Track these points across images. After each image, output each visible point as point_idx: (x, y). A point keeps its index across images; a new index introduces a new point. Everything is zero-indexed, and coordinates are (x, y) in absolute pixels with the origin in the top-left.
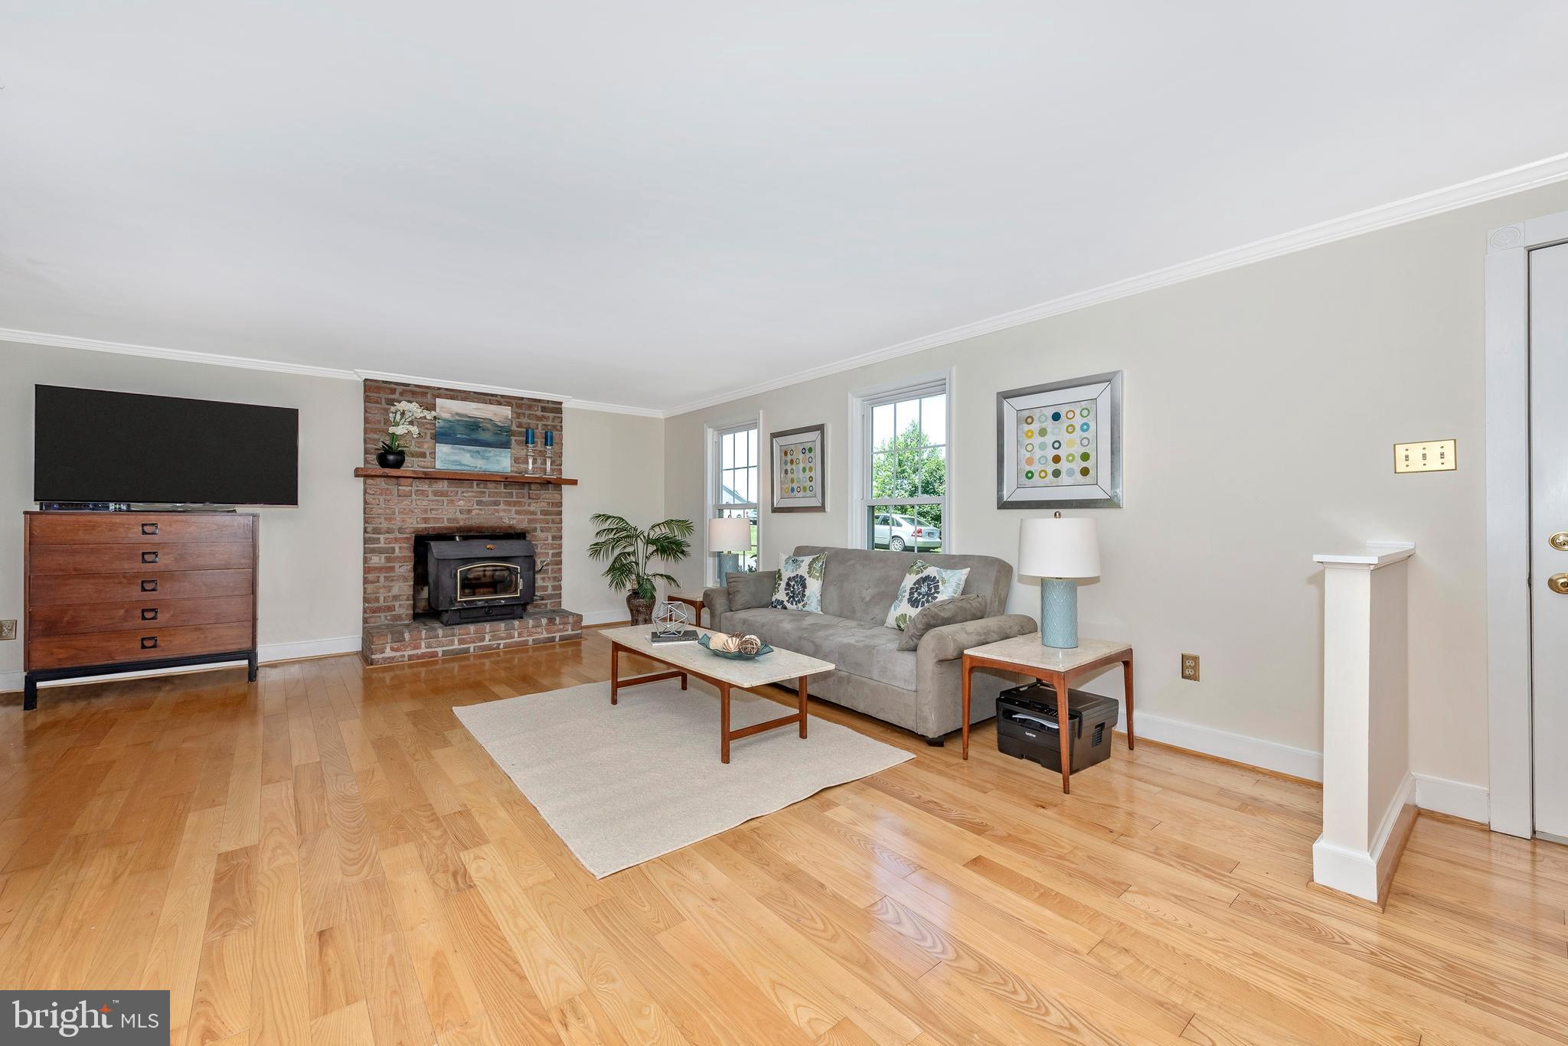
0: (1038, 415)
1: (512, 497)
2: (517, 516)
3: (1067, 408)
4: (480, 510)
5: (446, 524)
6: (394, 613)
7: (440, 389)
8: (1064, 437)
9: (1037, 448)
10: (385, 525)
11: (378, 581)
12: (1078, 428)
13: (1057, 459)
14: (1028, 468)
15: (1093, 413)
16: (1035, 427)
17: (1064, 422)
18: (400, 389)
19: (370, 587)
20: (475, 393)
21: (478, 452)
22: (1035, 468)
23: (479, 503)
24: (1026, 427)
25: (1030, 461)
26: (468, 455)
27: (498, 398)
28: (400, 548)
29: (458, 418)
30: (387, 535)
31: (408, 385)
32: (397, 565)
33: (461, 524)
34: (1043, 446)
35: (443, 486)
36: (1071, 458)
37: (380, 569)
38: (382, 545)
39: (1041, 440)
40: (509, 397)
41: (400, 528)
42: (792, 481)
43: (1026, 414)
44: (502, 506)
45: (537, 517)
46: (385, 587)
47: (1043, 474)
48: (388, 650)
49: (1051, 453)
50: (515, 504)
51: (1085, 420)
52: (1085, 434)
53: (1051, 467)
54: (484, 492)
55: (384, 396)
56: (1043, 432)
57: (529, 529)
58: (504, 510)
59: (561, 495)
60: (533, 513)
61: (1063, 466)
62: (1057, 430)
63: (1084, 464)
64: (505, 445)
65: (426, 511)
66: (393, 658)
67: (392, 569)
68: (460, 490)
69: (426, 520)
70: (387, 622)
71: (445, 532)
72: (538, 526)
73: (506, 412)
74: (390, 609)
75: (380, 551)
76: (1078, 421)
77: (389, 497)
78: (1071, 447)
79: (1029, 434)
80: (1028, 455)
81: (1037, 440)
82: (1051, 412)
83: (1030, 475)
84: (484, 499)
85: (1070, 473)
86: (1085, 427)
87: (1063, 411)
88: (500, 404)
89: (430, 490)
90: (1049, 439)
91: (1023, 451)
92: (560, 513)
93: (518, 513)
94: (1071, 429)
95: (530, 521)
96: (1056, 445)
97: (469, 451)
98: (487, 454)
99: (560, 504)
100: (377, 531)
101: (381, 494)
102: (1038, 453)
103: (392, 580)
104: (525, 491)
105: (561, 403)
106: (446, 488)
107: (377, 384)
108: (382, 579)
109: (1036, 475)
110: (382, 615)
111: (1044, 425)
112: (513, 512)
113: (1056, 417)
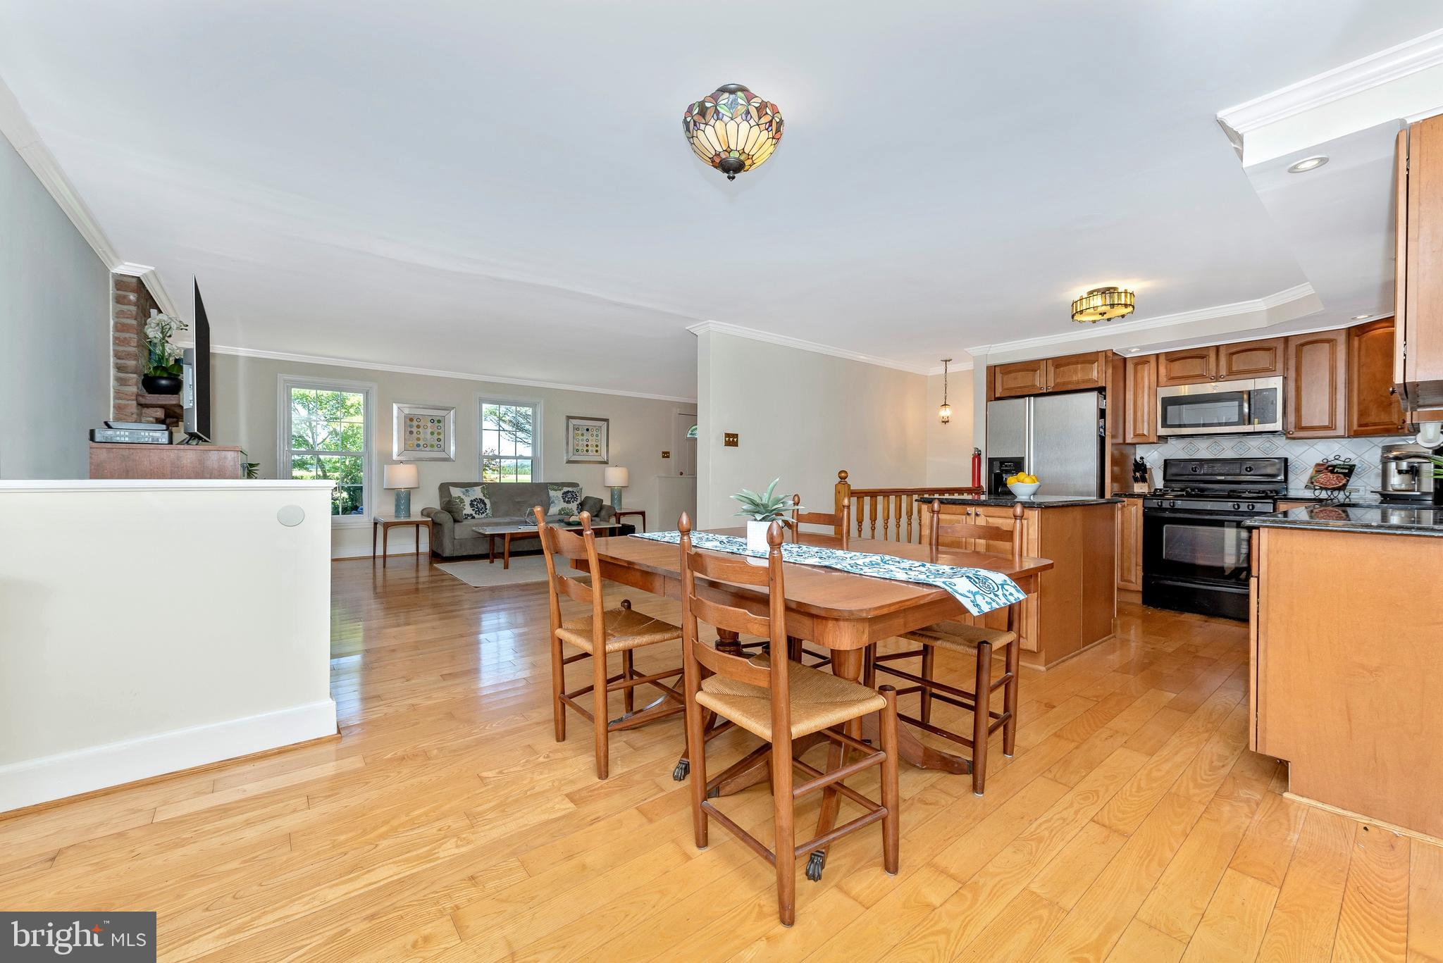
0: (581, 428)
3: (592, 427)
8: (590, 438)
12: (595, 435)
13: (587, 446)
14: (577, 448)
15: (600, 431)
16: (580, 432)
17: (590, 432)
22: (580, 448)
24: (577, 432)
34: (583, 440)
36: (592, 446)
42: (418, 439)
43: (577, 427)
47: (582, 451)
49: (585, 443)
51: (598, 433)
52: (598, 439)
53: (585, 448)
56: (583, 435)
61: (590, 448)
62: (587, 435)
63: (597, 449)
76: (595, 433)
78: (592, 442)
79: (578, 435)
81: (581, 438)
82: (586, 428)
83: (577, 450)
85: (592, 451)
86: (597, 436)
87: (590, 428)
90: (585, 438)
91: (576, 441)
94: (592, 435)
96: (587, 440)
102: (581, 442)
109: (580, 451)
111: (583, 432)
113: (588, 430)
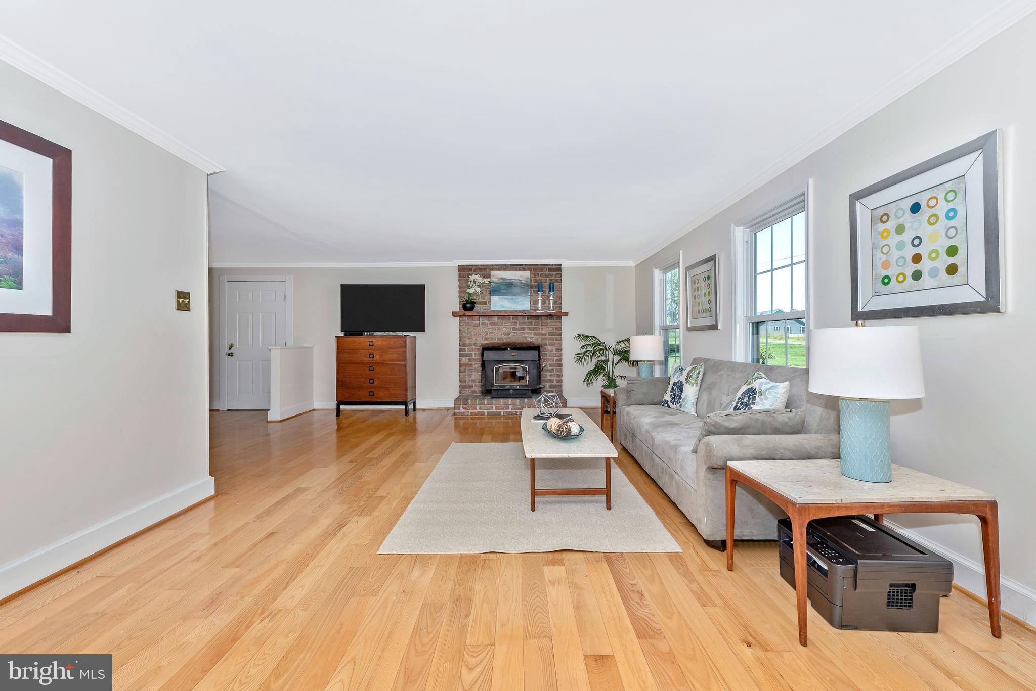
0: (894, 211)
1: (532, 325)
2: (535, 336)
3: (929, 194)
4: (514, 333)
5: (497, 341)
6: (472, 389)
7: (493, 265)
8: (925, 230)
9: (894, 250)
10: (469, 342)
11: (465, 372)
12: (942, 216)
13: (917, 259)
14: (884, 273)
15: (960, 196)
16: (891, 225)
17: (925, 212)
18: (472, 268)
19: (462, 374)
20: (511, 265)
21: (512, 299)
22: (892, 271)
23: (514, 329)
24: (881, 227)
25: (886, 265)
26: (507, 301)
27: (524, 267)
28: (475, 354)
29: (501, 280)
30: (469, 347)
31: (477, 266)
32: (474, 363)
33: (505, 341)
34: (901, 246)
35: (495, 320)
36: (934, 255)
37: (466, 365)
38: (467, 352)
39: (899, 238)
40: (530, 265)
41: (475, 344)
42: (699, 304)
43: (881, 211)
44: (526, 331)
45: (547, 337)
46: (468, 375)
47: (901, 278)
48: (461, 408)
49: (911, 251)
50: (534, 329)
51: (951, 205)
52: (952, 223)
53: (911, 268)
54: (516, 323)
55: (467, 273)
56: (900, 229)
57: (542, 344)
58: (527, 333)
59: (561, 322)
60: (544, 334)
61: (925, 266)
62: (917, 225)
63: (951, 260)
64: (528, 294)
65: (487, 334)
66: (464, 413)
67: (471, 365)
68: (504, 322)
69: (487, 339)
70: (469, 394)
71: (496, 345)
72: (547, 342)
73: (527, 274)
74: (471, 387)
75: (466, 356)
76: (942, 208)
77: (469, 327)
78: (935, 241)
79: (885, 234)
80: (884, 258)
81: (894, 239)
82: (908, 204)
83: (886, 280)
84: (516, 327)
85: (934, 273)
86: (951, 214)
87: (923, 200)
88: (524, 270)
89: (489, 322)
90: (907, 236)
91: (879, 255)
92: (561, 334)
93: (535, 334)
94: (933, 220)
95: (542, 339)
96: (917, 241)
97: (508, 299)
98: (517, 300)
99: (560, 329)
100: (464, 345)
101: (466, 325)
102: (895, 254)
103: (472, 371)
104: (539, 321)
105: (561, 265)
106: (496, 321)
107: (463, 267)
108: (467, 371)
109: (893, 280)
110: (467, 389)
111: (901, 221)
112: (532, 334)
113: (916, 208)
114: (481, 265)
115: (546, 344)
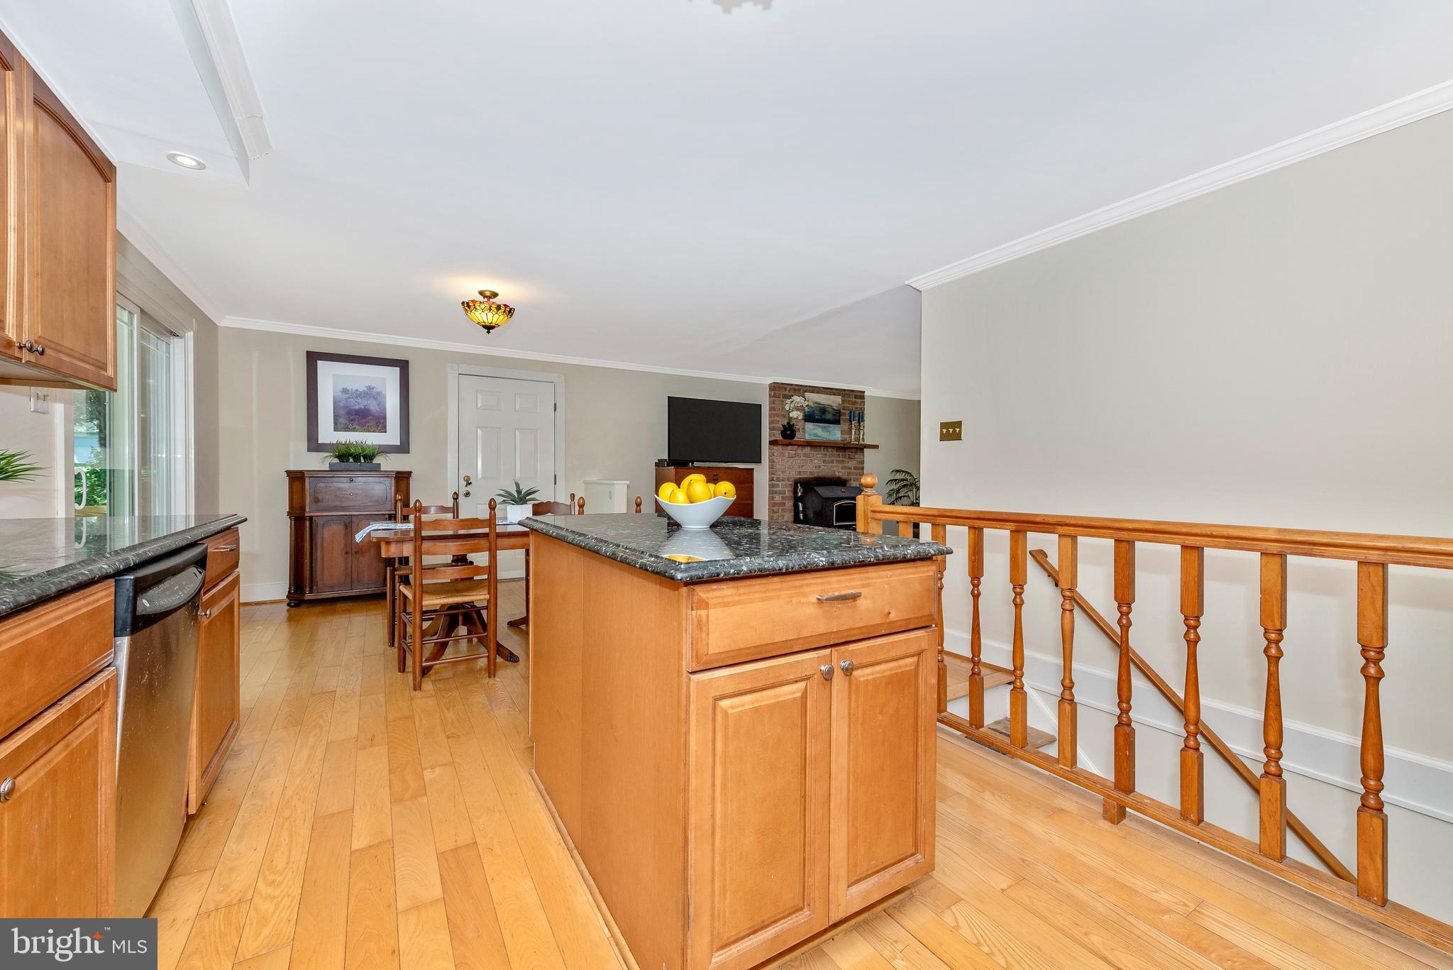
1: (840, 458)
2: (842, 470)
4: (824, 466)
5: (808, 475)
7: (808, 386)
10: (781, 476)
18: (788, 387)
19: (775, 516)
20: (823, 388)
21: (825, 427)
23: (824, 461)
26: (820, 429)
27: (834, 391)
28: (787, 490)
29: (816, 405)
30: (782, 483)
31: (792, 385)
32: (786, 502)
33: (816, 475)
35: (807, 450)
37: (779, 504)
38: (780, 488)
40: (839, 390)
41: (787, 478)
44: (835, 464)
45: (852, 471)
50: (842, 462)
54: (826, 454)
55: (782, 393)
57: (847, 479)
58: (836, 467)
59: (864, 455)
60: (850, 468)
64: (837, 422)
65: (799, 467)
67: (784, 504)
68: (815, 453)
69: (800, 473)
71: (808, 480)
72: (852, 477)
73: (838, 399)
75: (779, 493)
77: (783, 458)
84: (826, 459)
88: (836, 394)
89: (802, 453)
92: (863, 468)
93: (843, 468)
95: (849, 474)
97: (821, 427)
98: (829, 429)
99: (862, 462)
100: (778, 480)
101: (780, 456)
103: (785, 511)
104: (847, 453)
105: (864, 392)
106: (810, 452)
107: (778, 385)
108: (780, 511)
112: (840, 468)
114: (797, 385)
115: (851, 479)
